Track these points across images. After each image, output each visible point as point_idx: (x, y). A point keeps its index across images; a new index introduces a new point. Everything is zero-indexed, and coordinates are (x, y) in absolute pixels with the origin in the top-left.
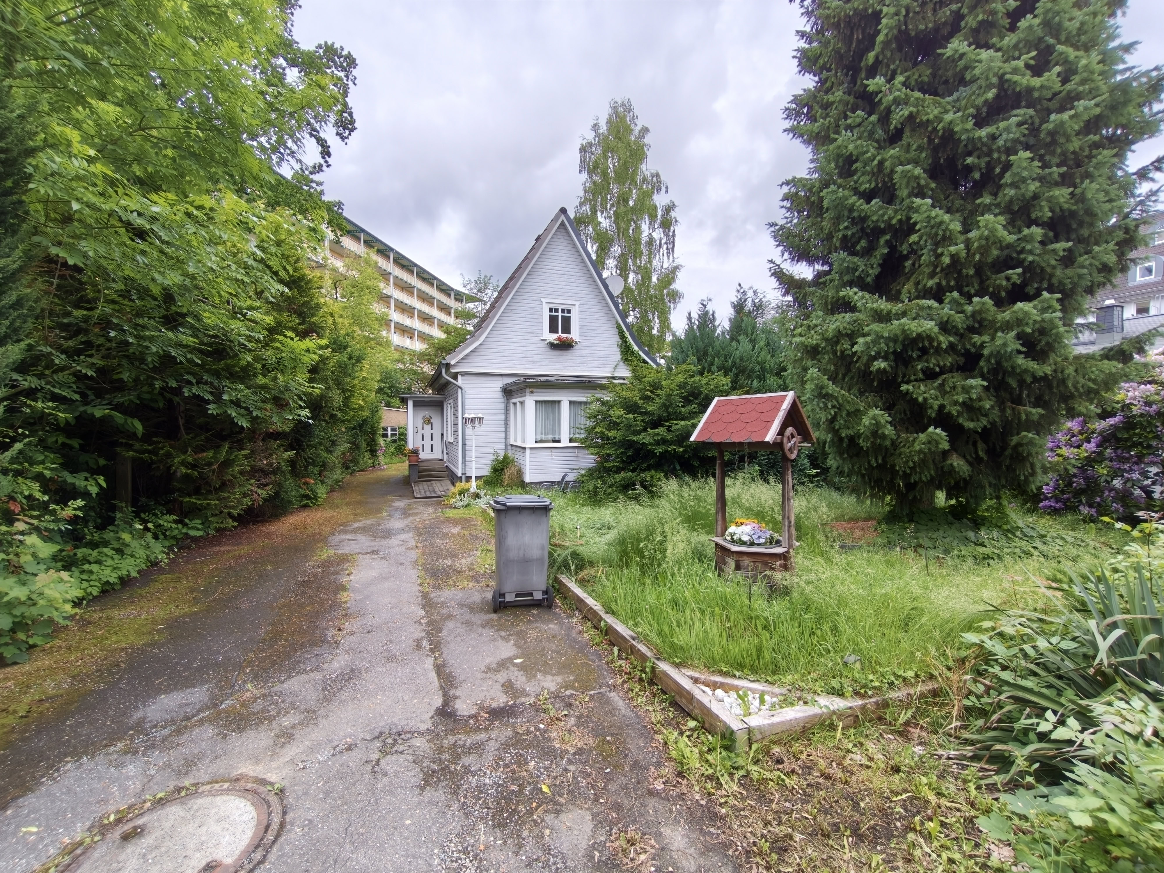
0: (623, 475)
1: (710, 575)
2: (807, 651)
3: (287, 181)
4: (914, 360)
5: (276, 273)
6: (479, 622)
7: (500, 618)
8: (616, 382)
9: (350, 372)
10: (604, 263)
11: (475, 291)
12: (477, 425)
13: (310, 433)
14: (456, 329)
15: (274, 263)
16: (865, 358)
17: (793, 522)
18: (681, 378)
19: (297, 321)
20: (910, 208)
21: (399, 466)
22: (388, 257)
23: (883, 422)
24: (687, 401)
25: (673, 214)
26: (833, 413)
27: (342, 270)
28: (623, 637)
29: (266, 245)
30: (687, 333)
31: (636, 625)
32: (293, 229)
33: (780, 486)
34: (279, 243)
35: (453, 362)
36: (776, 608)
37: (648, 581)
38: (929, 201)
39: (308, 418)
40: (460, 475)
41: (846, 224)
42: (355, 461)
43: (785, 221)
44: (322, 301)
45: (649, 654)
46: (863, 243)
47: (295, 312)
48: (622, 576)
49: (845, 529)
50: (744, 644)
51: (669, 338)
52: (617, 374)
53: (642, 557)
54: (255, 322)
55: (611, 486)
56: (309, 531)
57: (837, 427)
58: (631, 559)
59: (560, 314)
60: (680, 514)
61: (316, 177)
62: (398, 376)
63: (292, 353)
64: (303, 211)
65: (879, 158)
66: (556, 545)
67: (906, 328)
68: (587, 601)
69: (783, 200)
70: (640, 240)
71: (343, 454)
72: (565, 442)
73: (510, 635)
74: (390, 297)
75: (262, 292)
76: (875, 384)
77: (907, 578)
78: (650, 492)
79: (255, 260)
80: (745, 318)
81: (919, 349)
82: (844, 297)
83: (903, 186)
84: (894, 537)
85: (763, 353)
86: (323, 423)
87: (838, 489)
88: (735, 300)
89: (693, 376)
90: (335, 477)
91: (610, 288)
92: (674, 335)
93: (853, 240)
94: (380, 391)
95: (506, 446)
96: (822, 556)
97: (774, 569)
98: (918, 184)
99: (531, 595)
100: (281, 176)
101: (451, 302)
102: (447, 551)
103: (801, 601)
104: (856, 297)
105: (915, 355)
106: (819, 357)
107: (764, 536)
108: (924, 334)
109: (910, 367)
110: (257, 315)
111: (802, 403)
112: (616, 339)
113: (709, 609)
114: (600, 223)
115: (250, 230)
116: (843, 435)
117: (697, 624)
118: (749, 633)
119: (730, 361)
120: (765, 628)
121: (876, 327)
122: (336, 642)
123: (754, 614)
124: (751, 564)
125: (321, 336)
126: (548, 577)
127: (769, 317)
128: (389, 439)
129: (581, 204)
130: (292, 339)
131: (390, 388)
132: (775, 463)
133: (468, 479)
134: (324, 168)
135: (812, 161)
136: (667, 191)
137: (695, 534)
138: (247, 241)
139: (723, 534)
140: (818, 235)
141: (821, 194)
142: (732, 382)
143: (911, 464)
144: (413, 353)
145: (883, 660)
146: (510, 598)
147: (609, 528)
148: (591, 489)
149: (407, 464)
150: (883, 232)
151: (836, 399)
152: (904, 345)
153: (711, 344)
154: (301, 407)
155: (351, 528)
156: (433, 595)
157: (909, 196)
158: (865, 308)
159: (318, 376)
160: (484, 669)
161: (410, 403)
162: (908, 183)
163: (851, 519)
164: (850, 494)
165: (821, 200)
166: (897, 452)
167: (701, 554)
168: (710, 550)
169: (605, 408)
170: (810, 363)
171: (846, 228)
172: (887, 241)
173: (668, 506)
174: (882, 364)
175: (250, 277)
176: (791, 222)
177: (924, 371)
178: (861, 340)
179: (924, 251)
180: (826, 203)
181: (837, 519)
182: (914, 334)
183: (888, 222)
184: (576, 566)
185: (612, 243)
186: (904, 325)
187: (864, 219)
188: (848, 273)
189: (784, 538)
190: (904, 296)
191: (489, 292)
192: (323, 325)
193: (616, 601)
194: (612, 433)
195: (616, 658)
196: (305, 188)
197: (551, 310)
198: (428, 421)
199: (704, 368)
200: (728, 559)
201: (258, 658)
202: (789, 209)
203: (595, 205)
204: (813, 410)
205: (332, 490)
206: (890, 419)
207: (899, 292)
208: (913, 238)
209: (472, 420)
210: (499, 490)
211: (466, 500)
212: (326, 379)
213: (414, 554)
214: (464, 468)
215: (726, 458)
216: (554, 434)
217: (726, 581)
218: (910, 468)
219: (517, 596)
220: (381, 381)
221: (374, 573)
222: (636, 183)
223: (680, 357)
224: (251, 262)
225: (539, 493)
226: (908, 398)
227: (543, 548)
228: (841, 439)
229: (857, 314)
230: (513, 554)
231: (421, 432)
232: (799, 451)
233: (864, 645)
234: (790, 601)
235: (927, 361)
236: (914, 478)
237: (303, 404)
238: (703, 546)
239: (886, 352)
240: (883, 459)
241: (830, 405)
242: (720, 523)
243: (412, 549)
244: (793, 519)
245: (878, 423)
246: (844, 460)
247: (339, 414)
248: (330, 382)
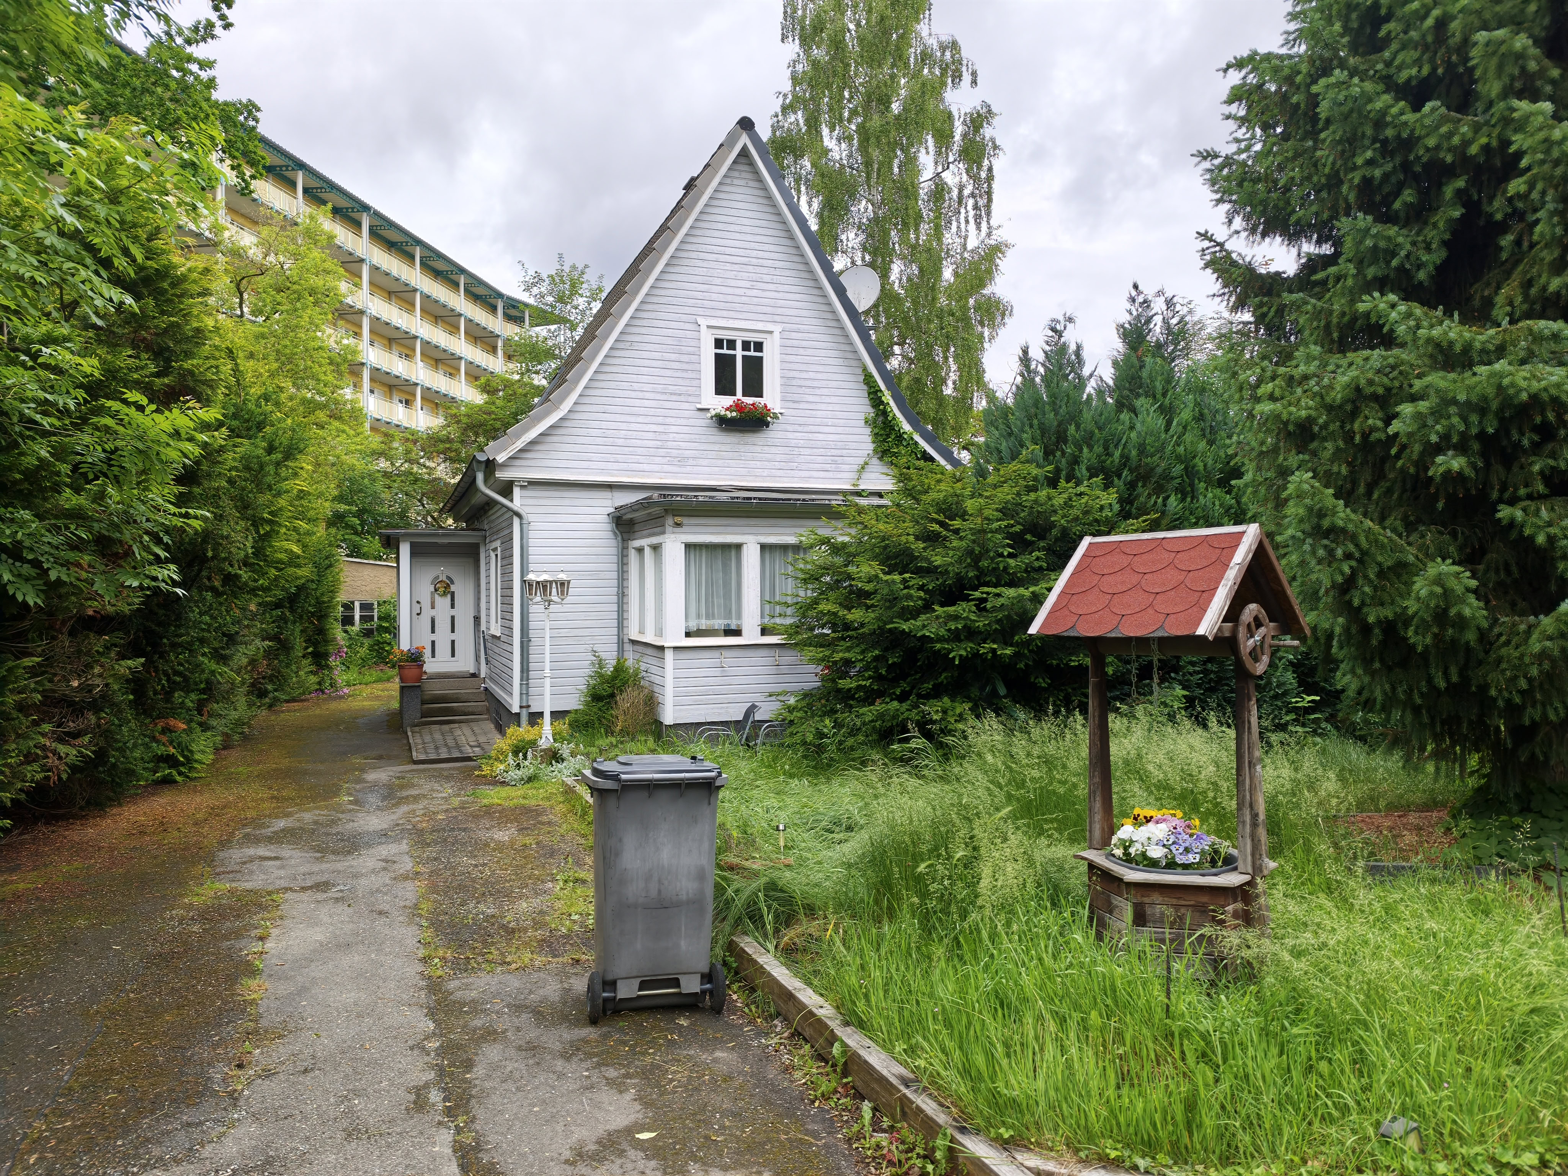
0: (879, 707)
1: (1078, 937)
2: (1297, 1110)
3: (136, 59)
4: (1525, 451)
5: (106, 263)
6: (558, 1046)
7: (605, 1036)
8: (863, 502)
9: (269, 479)
10: (836, 238)
11: (550, 299)
12: (555, 598)
13: (179, 617)
14: (508, 384)
15: (100, 240)
16: (1417, 448)
17: (1262, 817)
18: (1005, 494)
19: (152, 368)
20: (1506, 121)
21: (378, 689)
22: (356, 225)
23: (1459, 589)
24: (1020, 543)
25: (987, 132)
26: (1347, 570)
27: (255, 253)
28: (882, 1080)
29: (86, 202)
30: (1019, 392)
31: (912, 1051)
32: (145, 166)
33: (1232, 733)
34: (114, 197)
35: (501, 458)
36: (1228, 1012)
37: (939, 951)
38: (1547, 106)
39: (175, 584)
40: (515, 709)
41: (1369, 154)
42: (278, 678)
43: (1234, 148)
44: (210, 322)
45: (941, 1118)
46: (1408, 196)
47: (148, 348)
48: (881, 937)
49: (1379, 829)
50: (1157, 1096)
51: (980, 404)
52: (865, 485)
53: (924, 895)
54: (57, 370)
55: (854, 732)
56: (173, 837)
57: (1356, 602)
58: (900, 899)
59: (739, 353)
60: (1009, 797)
61: (199, 51)
62: (379, 486)
63: (140, 438)
64: (170, 125)
65: (1436, 13)
66: (731, 868)
67: (1506, 381)
68: (800, 996)
69: (1229, 102)
70: (915, 187)
71: (253, 662)
72: (751, 635)
73: (627, 1076)
74: (362, 312)
75: (75, 304)
76: (1440, 505)
77: (1517, 942)
78: (940, 746)
79: (61, 234)
80: (1148, 360)
81: (1535, 429)
82: (1367, 314)
83: (1491, 74)
84: (1491, 846)
85: (1188, 437)
86: (209, 595)
87: (1363, 739)
88: (1125, 318)
89: (1035, 489)
90: (234, 715)
91: (850, 294)
92: (991, 397)
93: (1386, 189)
94: (336, 520)
95: (620, 643)
96: (1329, 891)
97: (1221, 922)
98: (1523, 69)
99: (676, 983)
100: (123, 48)
101: (496, 324)
102: (486, 883)
103: (1282, 995)
104: (1394, 315)
105: (1526, 442)
106: (1314, 445)
107: (1197, 847)
108: (1545, 396)
109: (1515, 469)
110: (63, 356)
111: (1276, 547)
112: (863, 408)
113: (1078, 1016)
114: (827, 151)
115: (53, 168)
116: (1371, 619)
117: (1051, 1050)
118: (1168, 1070)
119: (1117, 454)
120: (1204, 1056)
121: (1438, 379)
122: (231, 1094)
123: (1176, 1026)
124: (1169, 912)
125: (205, 402)
126: (714, 941)
127: (1201, 357)
128: (356, 628)
129: (786, 109)
130: (141, 408)
131: (360, 514)
132: (1220, 681)
133: (535, 718)
134: (218, 31)
135: (1293, 16)
136: (974, 82)
137: (1043, 841)
138: (45, 192)
139: (1106, 842)
140: (1309, 178)
141: (1315, 89)
142: (1121, 501)
143: (1523, 684)
144: (411, 437)
145: (1468, 1128)
146: (627, 990)
147: (849, 829)
148: (810, 738)
149: (394, 686)
150: (1449, 172)
151: (1354, 538)
152: (1502, 420)
153: (1074, 417)
154: (158, 560)
155: (268, 832)
156: (452, 985)
157: (1506, 94)
158: (1415, 340)
159: (197, 490)
160: (567, 1154)
161: (405, 550)
162: (1500, 67)
163: (1391, 808)
164: (1389, 751)
165: (1314, 101)
166: (1493, 656)
167: (1056, 887)
168: (1078, 880)
169: (839, 560)
170: (1293, 459)
171: (1370, 163)
172: (1459, 192)
173: (982, 780)
174: (1456, 463)
175: (49, 271)
176: (1248, 149)
177: (1547, 477)
178: (1407, 409)
179: (1540, 214)
180: (1324, 109)
181: (1361, 806)
182: (1524, 396)
183: (1461, 151)
184: (777, 917)
185: (853, 195)
186: (1501, 375)
187: (1408, 143)
188: (1374, 261)
189: (1242, 851)
190: (1500, 312)
191: (581, 301)
192: (209, 376)
193: (866, 996)
194: (855, 615)
195: (868, 1128)
196: (175, 73)
197: (719, 343)
198: (444, 588)
199: (1058, 471)
200: (1117, 900)
201: (54, 1131)
202: (1243, 121)
203: (818, 110)
204: (1303, 563)
205: (227, 745)
206: (1474, 583)
207: (1489, 303)
208: (1517, 186)
209: (544, 586)
210: (603, 742)
211: (530, 766)
212: (217, 496)
213: (410, 891)
214: (525, 692)
215: (1110, 670)
216: (728, 615)
217: (1114, 949)
218: (1522, 692)
219: (643, 986)
220: (340, 499)
221: (318, 935)
222: (907, 65)
223: (1004, 446)
224: (51, 239)
225: (693, 748)
226: (1514, 535)
227: (701, 876)
228: (1366, 629)
229: (1396, 351)
230: (634, 891)
231: (427, 613)
232: (1273, 655)
233: (1426, 1095)
234: (1258, 996)
235: (1553, 455)
236: (1531, 714)
237: (163, 554)
238: (1061, 869)
239: (1463, 435)
240: (1462, 673)
241: (1339, 552)
242: (1098, 817)
243: (406, 878)
244: (1261, 808)
245: (1447, 593)
246: (1373, 674)
247: (245, 575)
248: (226, 502)
